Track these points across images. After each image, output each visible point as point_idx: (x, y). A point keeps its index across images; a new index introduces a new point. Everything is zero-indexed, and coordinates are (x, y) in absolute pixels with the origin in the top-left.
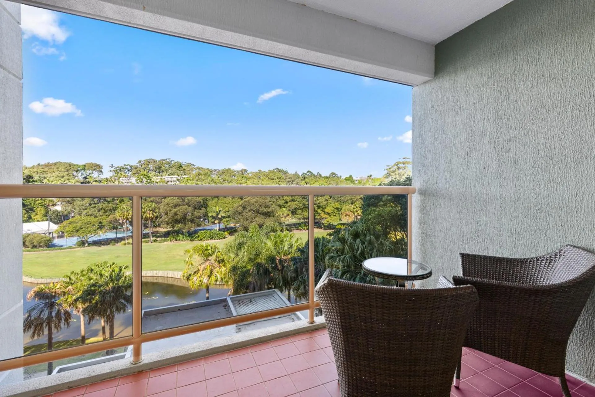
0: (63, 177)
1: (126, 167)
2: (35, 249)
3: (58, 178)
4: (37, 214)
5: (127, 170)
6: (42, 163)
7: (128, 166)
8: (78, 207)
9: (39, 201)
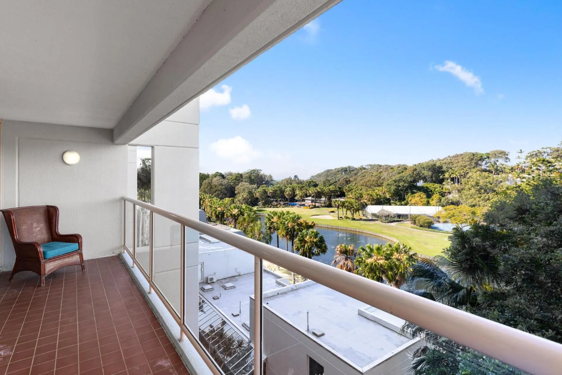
0: (465, 167)
1: (545, 150)
2: (421, 228)
3: (461, 168)
4: (433, 200)
5: (546, 154)
6: (451, 155)
7: (548, 149)
8: (465, 196)
9: (438, 189)
